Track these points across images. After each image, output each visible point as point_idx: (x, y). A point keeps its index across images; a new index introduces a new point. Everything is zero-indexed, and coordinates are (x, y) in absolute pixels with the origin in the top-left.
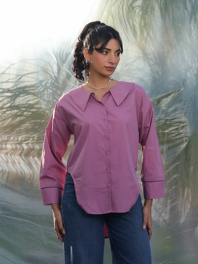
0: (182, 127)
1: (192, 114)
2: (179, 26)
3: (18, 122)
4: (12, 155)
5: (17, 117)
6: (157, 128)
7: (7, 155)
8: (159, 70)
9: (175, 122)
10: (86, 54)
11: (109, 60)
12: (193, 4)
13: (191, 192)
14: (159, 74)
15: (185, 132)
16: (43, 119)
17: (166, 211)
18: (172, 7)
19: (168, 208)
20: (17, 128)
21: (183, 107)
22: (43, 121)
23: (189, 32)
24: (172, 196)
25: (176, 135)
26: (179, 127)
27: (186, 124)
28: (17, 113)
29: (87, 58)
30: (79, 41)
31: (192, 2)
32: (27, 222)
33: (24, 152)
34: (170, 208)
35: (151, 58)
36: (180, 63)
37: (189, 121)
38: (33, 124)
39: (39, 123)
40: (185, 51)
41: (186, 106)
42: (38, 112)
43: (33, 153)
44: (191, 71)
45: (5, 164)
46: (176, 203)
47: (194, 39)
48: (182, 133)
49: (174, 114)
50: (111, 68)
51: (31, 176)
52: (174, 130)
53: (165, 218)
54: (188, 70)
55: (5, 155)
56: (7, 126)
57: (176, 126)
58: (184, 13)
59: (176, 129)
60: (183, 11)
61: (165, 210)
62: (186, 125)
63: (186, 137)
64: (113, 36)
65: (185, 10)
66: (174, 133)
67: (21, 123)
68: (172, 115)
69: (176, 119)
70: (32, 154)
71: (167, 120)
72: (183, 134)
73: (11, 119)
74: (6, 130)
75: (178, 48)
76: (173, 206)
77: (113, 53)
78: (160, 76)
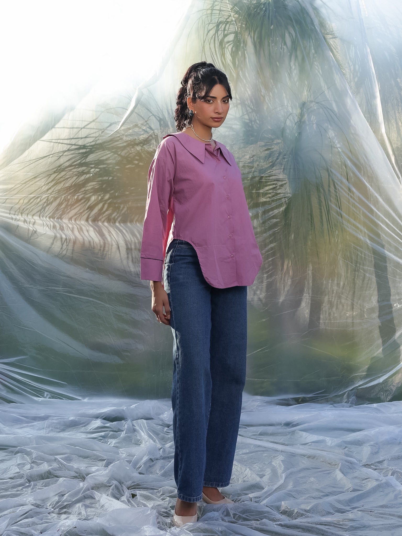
0: (280, 185)
1: (292, 170)
2: (277, 64)
3: (83, 180)
4: (77, 220)
5: (83, 175)
6: (251, 187)
7: (71, 221)
8: (257, 118)
9: (272, 179)
10: (190, 103)
11: (215, 109)
12: (293, 39)
13: (291, 264)
14: (257, 123)
15: (284, 192)
16: (111, 176)
17: (262, 288)
18: (269, 42)
19: (265, 284)
20: (84, 187)
21: (282, 162)
22: (110, 178)
23: (289, 71)
24: (269, 269)
25: (273, 196)
26: (277, 185)
27: (285, 182)
28: (84, 170)
29: (191, 108)
30: (182, 86)
31: (292, 36)
32: (93, 301)
33: (91, 217)
34: (267, 284)
35: (248, 104)
36: (278, 109)
37: (289, 179)
38: (100, 183)
39: (107, 181)
40: (284, 95)
41: (286, 160)
42: (107, 169)
43: (102, 218)
44: (292, 118)
45: (70, 232)
46: (273, 278)
47: (295, 80)
48: (280, 193)
49: (270, 171)
50: (218, 119)
51: (101, 247)
52: (271, 189)
53: (261, 296)
54: (288, 117)
55: (69, 220)
56: (70, 185)
57: (273, 184)
58: (283, 50)
59: (273, 189)
60: (282, 45)
61: (260, 287)
62: (285, 184)
63: (285, 197)
64: (218, 81)
65: (284, 45)
66: (270, 193)
67: (87, 181)
68: (269, 172)
69: (273, 176)
70: (101, 220)
71: (262, 177)
72: (282, 195)
73: (76, 177)
74: (70, 190)
75: (276, 91)
76: (269, 282)
77: (219, 101)
78: (258, 126)
